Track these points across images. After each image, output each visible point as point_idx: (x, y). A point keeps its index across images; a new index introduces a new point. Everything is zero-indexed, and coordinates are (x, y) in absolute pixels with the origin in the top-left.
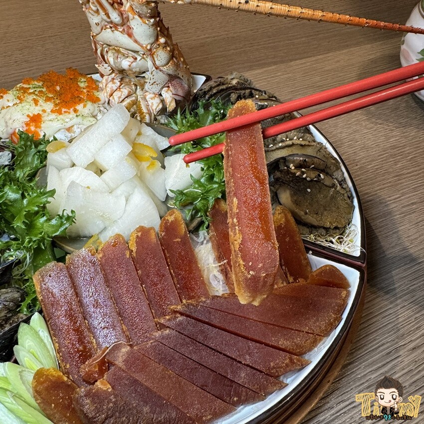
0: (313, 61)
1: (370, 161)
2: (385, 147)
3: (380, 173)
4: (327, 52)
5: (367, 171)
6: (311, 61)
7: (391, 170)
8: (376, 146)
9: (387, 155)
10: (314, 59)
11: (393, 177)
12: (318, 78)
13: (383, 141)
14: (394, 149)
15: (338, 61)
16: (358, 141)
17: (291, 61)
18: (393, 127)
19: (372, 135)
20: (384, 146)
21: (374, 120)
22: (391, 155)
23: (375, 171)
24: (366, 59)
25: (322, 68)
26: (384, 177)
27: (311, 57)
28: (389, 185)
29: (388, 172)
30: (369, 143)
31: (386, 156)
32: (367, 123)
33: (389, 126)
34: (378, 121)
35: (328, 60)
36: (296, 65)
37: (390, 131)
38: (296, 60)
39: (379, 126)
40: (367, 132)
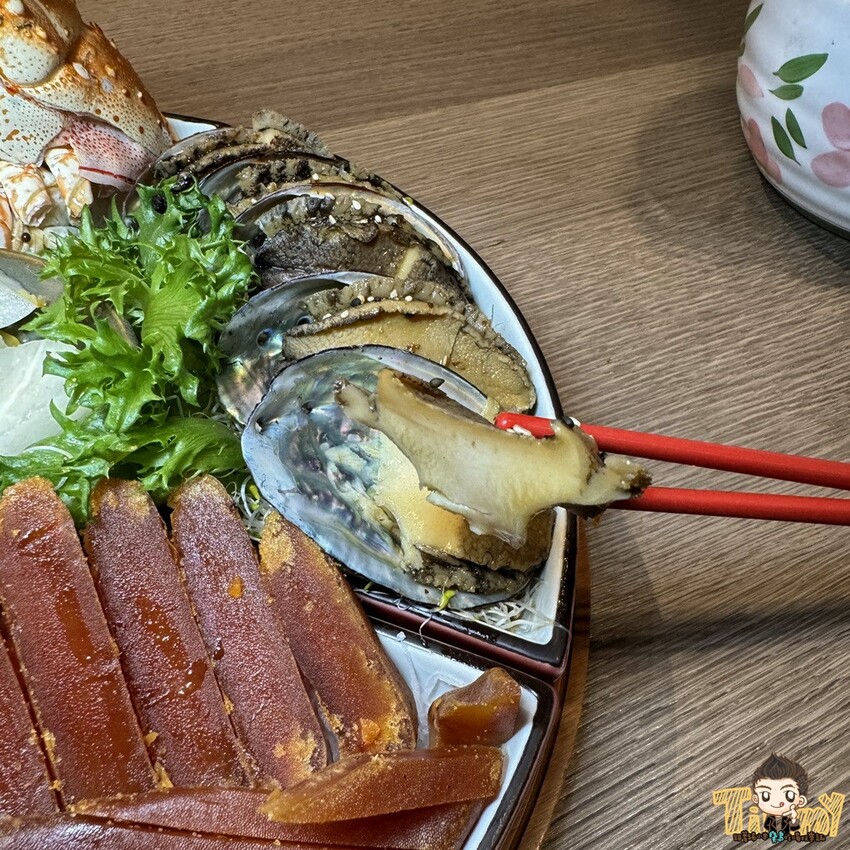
0: (534, 100)
1: (642, 352)
2: (685, 314)
3: (665, 384)
4: (571, 78)
5: (632, 378)
6: (529, 101)
7: (694, 374)
8: (663, 311)
9: (688, 334)
10: (535, 94)
11: (697, 394)
12: (539, 142)
13: (681, 300)
14: (706, 320)
15: (594, 102)
16: (619, 300)
17: (480, 98)
18: (711, 265)
19: (658, 284)
20: (683, 312)
21: (664, 246)
22: (698, 336)
23: (652, 378)
24: (661, 98)
25: (554, 117)
26: (673, 394)
27: (530, 89)
28: (686, 413)
29: (686, 380)
30: (646, 304)
31: (687, 338)
32: (647, 253)
33: (700, 262)
34: (675, 248)
35: (572, 99)
36: (491, 109)
37: (703, 274)
38: (493, 96)
39: (677, 260)
40: (645, 277)
